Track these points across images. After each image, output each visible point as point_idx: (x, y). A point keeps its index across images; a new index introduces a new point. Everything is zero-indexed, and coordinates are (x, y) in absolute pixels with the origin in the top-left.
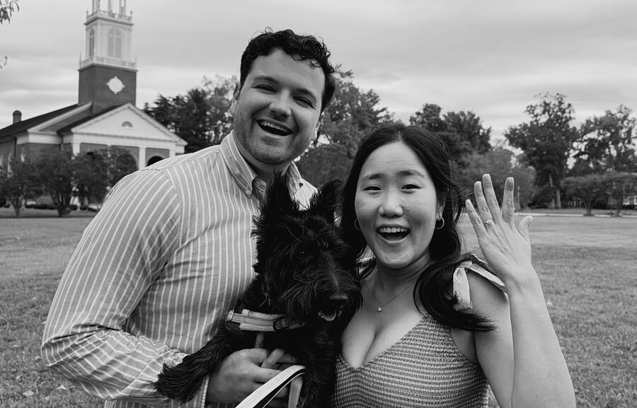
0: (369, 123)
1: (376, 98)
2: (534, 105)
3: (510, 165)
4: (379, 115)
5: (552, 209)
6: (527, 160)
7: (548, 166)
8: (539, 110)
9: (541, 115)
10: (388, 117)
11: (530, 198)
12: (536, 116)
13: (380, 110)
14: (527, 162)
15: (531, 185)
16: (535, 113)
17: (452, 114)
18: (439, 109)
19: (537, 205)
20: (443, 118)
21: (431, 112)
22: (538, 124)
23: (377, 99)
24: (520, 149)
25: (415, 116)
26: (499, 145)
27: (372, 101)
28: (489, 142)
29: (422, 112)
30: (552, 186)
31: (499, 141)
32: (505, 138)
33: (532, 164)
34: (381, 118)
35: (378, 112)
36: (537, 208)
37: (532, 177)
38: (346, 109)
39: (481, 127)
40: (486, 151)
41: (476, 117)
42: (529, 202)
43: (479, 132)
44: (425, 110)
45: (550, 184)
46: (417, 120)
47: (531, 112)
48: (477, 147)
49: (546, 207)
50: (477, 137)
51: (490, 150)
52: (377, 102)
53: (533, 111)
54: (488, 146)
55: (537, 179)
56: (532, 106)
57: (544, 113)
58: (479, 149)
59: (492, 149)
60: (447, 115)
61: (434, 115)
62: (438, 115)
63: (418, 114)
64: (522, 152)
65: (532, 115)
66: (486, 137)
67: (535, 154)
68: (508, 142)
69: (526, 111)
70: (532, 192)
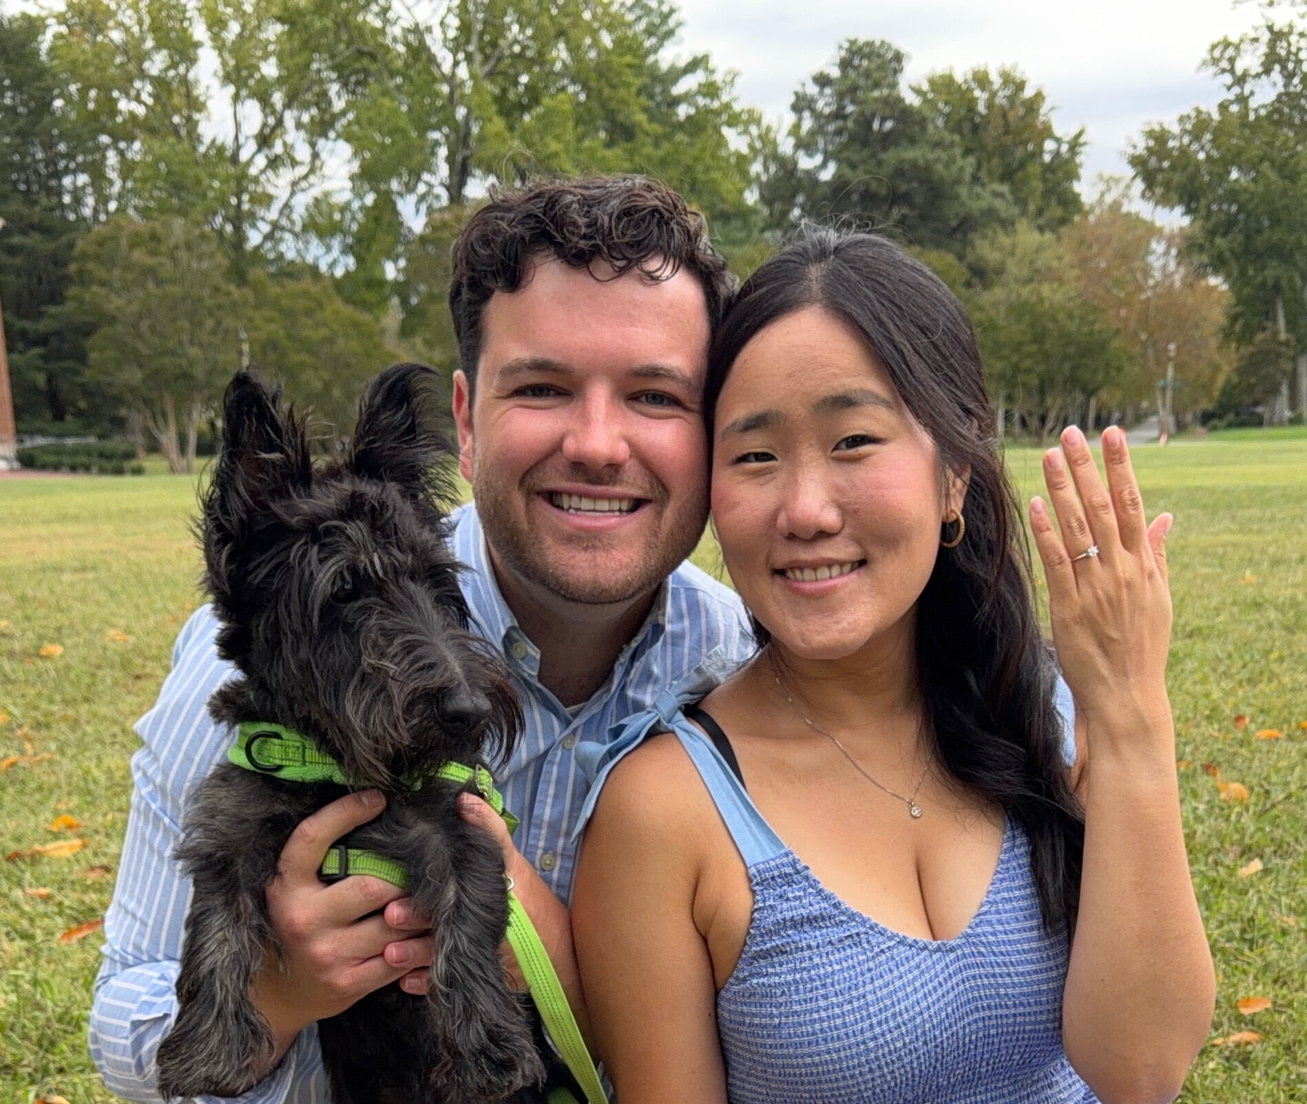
0: (641, 118)
1: (665, 17)
2: (1234, 39)
3: (1147, 271)
4: (678, 89)
5: (1281, 424)
6: (1201, 248)
7: (1273, 270)
8: (1250, 61)
9: (1258, 76)
10: (711, 90)
11: (1207, 388)
12: (1241, 80)
13: (682, 63)
14: (1205, 259)
15: (1213, 342)
16: (1240, 67)
17: (944, 85)
18: (898, 57)
19: (1231, 417)
20: (912, 100)
21: (867, 74)
22: (1244, 114)
23: (671, 22)
24: (1179, 210)
25: (812, 90)
26: (1109, 199)
27: (650, 32)
28: (1077, 187)
29: (835, 73)
30: (1283, 336)
31: (1111, 181)
32: (1131, 172)
33: (1218, 264)
34: (687, 98)
35: (676, 74)
36: (1230, 426)
37: (1217, 316)
38: (558, 66)
39: (1047, 132)
40: (1063, 221)
41: (1028, 93)
42: (1206, 405)
43: (1039, 151)
44: (845, 64)
45: (1276, 333)
46: (820, 105)
47: (1225, 64)
48: (1032, 207)
49: (1258, 422)
50: (1034, 169)
51: (1077, 218)
52: (670, 33)
53: (1232, 60)
54: (1071, 203)
55: (1234, 318)
56: (1227, 44)
57: (1267, 71)
58: (1040, 212)
59: (1086, 214)
60: (925, 87)
61: (877, 85)
62: (894, 85)
63: (822, 81)
64: (1186, 221)
65: (1228, 79)
66: (1065, 169)
67: (1228, 226)
68: (1139, 185)
69: (1204, 63)
70: (1216, 368)
